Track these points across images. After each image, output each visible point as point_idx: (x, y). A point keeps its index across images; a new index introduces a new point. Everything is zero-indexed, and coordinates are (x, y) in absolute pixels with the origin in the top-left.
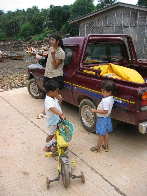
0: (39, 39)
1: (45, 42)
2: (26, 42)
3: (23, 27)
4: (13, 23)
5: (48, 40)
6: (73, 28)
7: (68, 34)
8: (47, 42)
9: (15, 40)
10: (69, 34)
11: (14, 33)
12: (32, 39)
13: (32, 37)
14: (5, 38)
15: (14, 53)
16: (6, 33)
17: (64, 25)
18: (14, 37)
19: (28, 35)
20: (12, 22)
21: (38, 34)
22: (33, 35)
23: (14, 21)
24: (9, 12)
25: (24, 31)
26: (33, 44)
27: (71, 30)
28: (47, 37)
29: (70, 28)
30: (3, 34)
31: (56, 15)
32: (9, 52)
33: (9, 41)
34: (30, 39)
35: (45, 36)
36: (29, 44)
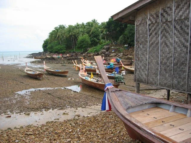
0: (95, 51)
1: (101, 54)
2: (82, 54)
3: (80, 39)
4: (73, 36)
5: (104, 51)
6: (131, 38)
7: (125, 46)
8: (103, 54)
10: (127, 46)
11: (73, 45)
12: (88, 51)
13: (89, 49)
14: (65, 51)
15: (65, 66)
16: (66, 46)
17: (122, 36)
18: (73, 49)
19: (85, 47)
20: (72, 35)
21: (95, 46)
22: (90, 47)
23: (73, 34)
24: (70, 26)
25: (80, 43)
26: (89, 56)
27: (129, 41)
28: (104, 49)
29: (128, 38)
30: (63, 47)
31: (113, 25)
34: (86, 51)
35: (101, 48)
36: (84, 56)
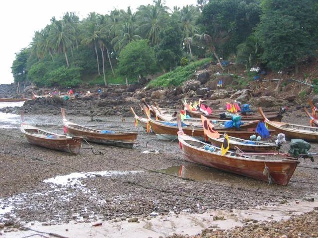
0: (171, 82)
1: (187, 91)
2: (134, 90)
3: (125, 51)
4: (101, 43)
5: (196, 84)
6: (269, 51)
7: (253, 70)
8: (193, 92)
9: (103, 85)
10: (257, 70)
11: (101, 67)
12: (151, 84)
13: (149, 77)
14: (78, 81)
15: (101, 121)
16: (82, 68)
17: (244, 45)
18: (100, 78)
19: (140, 72)
20: (97, 39)
21: (168, 70)
22: (154, 72)
23: (102, 37)
25: (129, 62)
26: (154, 97)
27: (264, 56)
28: (194, 77)
29: (261, 51)
30: (74, 71)
31: (220, 16)
32: (89, 119)
33: (88, 89)
34: (145, 82)
35: (187, 75)
